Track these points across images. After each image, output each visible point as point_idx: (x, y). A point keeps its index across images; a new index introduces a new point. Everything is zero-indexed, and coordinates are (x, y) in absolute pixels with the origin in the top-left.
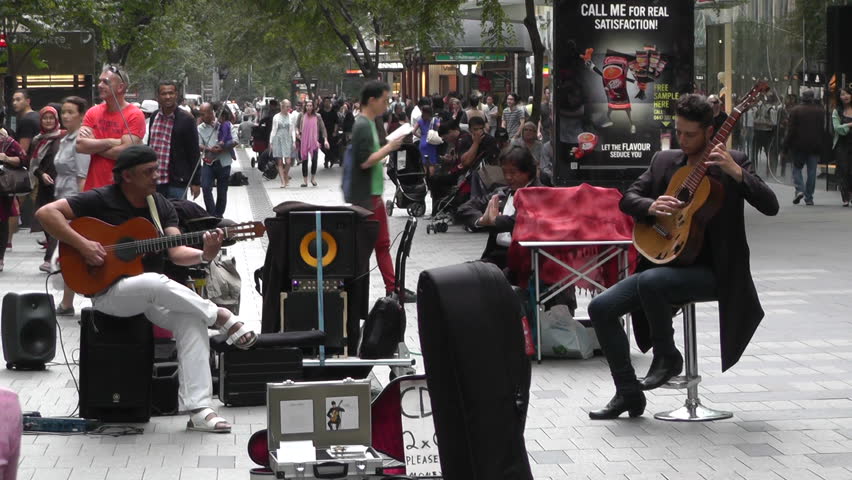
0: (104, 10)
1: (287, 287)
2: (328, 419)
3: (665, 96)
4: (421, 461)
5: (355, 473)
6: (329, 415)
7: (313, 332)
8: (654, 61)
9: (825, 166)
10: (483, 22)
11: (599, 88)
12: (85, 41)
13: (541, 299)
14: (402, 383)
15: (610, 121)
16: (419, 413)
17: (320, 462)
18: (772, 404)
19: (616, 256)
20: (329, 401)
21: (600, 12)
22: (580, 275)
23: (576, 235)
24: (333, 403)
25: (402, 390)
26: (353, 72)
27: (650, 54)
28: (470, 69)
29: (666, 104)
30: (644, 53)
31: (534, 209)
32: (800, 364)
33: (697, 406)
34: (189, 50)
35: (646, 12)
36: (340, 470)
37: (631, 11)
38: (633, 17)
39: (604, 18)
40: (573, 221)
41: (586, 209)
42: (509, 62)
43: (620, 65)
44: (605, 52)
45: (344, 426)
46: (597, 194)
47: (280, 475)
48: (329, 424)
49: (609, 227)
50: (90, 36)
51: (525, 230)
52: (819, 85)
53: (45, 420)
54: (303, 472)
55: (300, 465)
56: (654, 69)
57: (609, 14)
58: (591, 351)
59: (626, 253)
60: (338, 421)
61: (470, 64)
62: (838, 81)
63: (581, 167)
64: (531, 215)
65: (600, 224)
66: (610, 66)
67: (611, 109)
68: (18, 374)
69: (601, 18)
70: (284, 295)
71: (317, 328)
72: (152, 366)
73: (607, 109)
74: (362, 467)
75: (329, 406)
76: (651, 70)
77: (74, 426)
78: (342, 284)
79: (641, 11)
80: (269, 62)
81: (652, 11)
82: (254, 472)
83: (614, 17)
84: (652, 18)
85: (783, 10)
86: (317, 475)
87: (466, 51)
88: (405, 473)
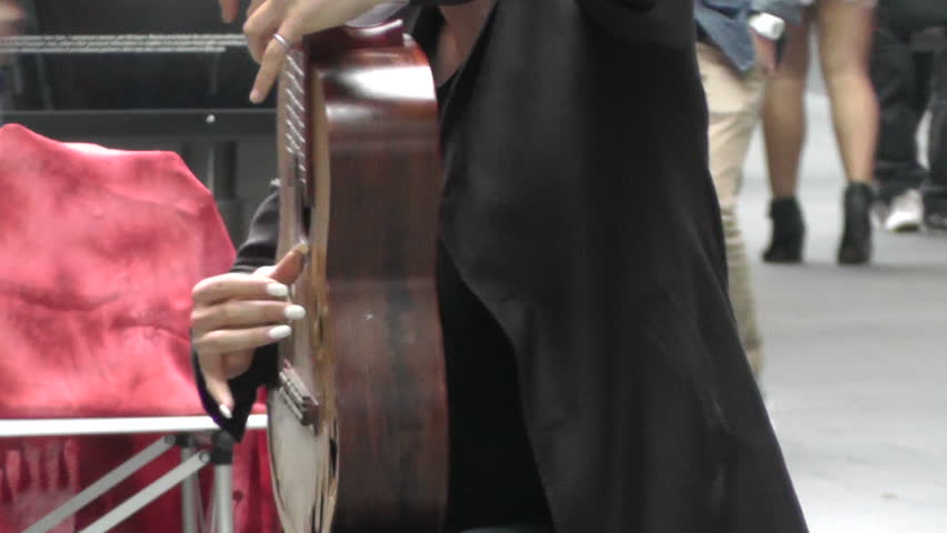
19: (175, 493)
46: (77, 180)
59: (225, 477)
65: (93, 331)
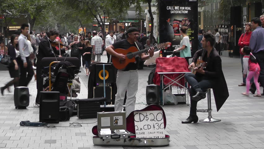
0: (33, 8)
1: (95, 85)
2: (114, 122)
3: (190, 32)
4: (140, 134)
5: (122, 137)
6: (114, 121)
7: (102, 98)
8: (187, 22)
9: (230, 51)
10: (136, 11)
11: (172, 30)
12: (25, 17)
13: (164, 88)
14: (134, 112)
15: (175, 39)
16: (139, 120)
17: (113, 134)
18: (232, 117)
20: (114, 117)
21: (172, 8)
22: (175, 82)
23: (173, 70)
24: (116, 118)
25: (134, 114)
26: (95, 25)
27: (186, 20)
28: (128, 25)
29: (190, 34)
30: (184, 20)
31: (161, 63)
32: (236, 106)
33: (211, 118)
34: (50, 19)
35: (185, 8)
36: (118, 136)
37: (180, 8)
38: (181, 10)
39: (173, 10)
40: (172, 67)
41: (176, 63)
42: (139, 22)
43: (178, 23)
44: (173, 20)
45: (119, 124)
47: (102, 138)
48: (115, 124)
49: (182, 68)
50: (27, 16)
51: (159, 69)
52: (226, 28)
53: (31, 123)
54: (108, 137)
55: (107, 135)
56: (187, 24)
57: (174, 9)
58: (177, 103)
60: (117, 123)
61: (128, 23)
62: (234, 27)
63: (167, 52)
64: (161, 65)
65: (180, 67)
66: (175, 24)
67: (175, 35)
68: (19, 110)
69: (172, 10)
70: (94, 88)
71: (104, 97)
72: (59, 108)
73: (174, 35)
74: (124, 136)
75: (114, 119)
76: (186, 25)
77: (39, 125)
78: (110, 84)
79: (183, 8)
80: (72, 23)
81: (186, 8)
82: (94, 137)
83: (176, 10)
84: (186, 10)
85: (216, 8)
86: (112, 138)
87: (129, 19)
88: (136, 137)
